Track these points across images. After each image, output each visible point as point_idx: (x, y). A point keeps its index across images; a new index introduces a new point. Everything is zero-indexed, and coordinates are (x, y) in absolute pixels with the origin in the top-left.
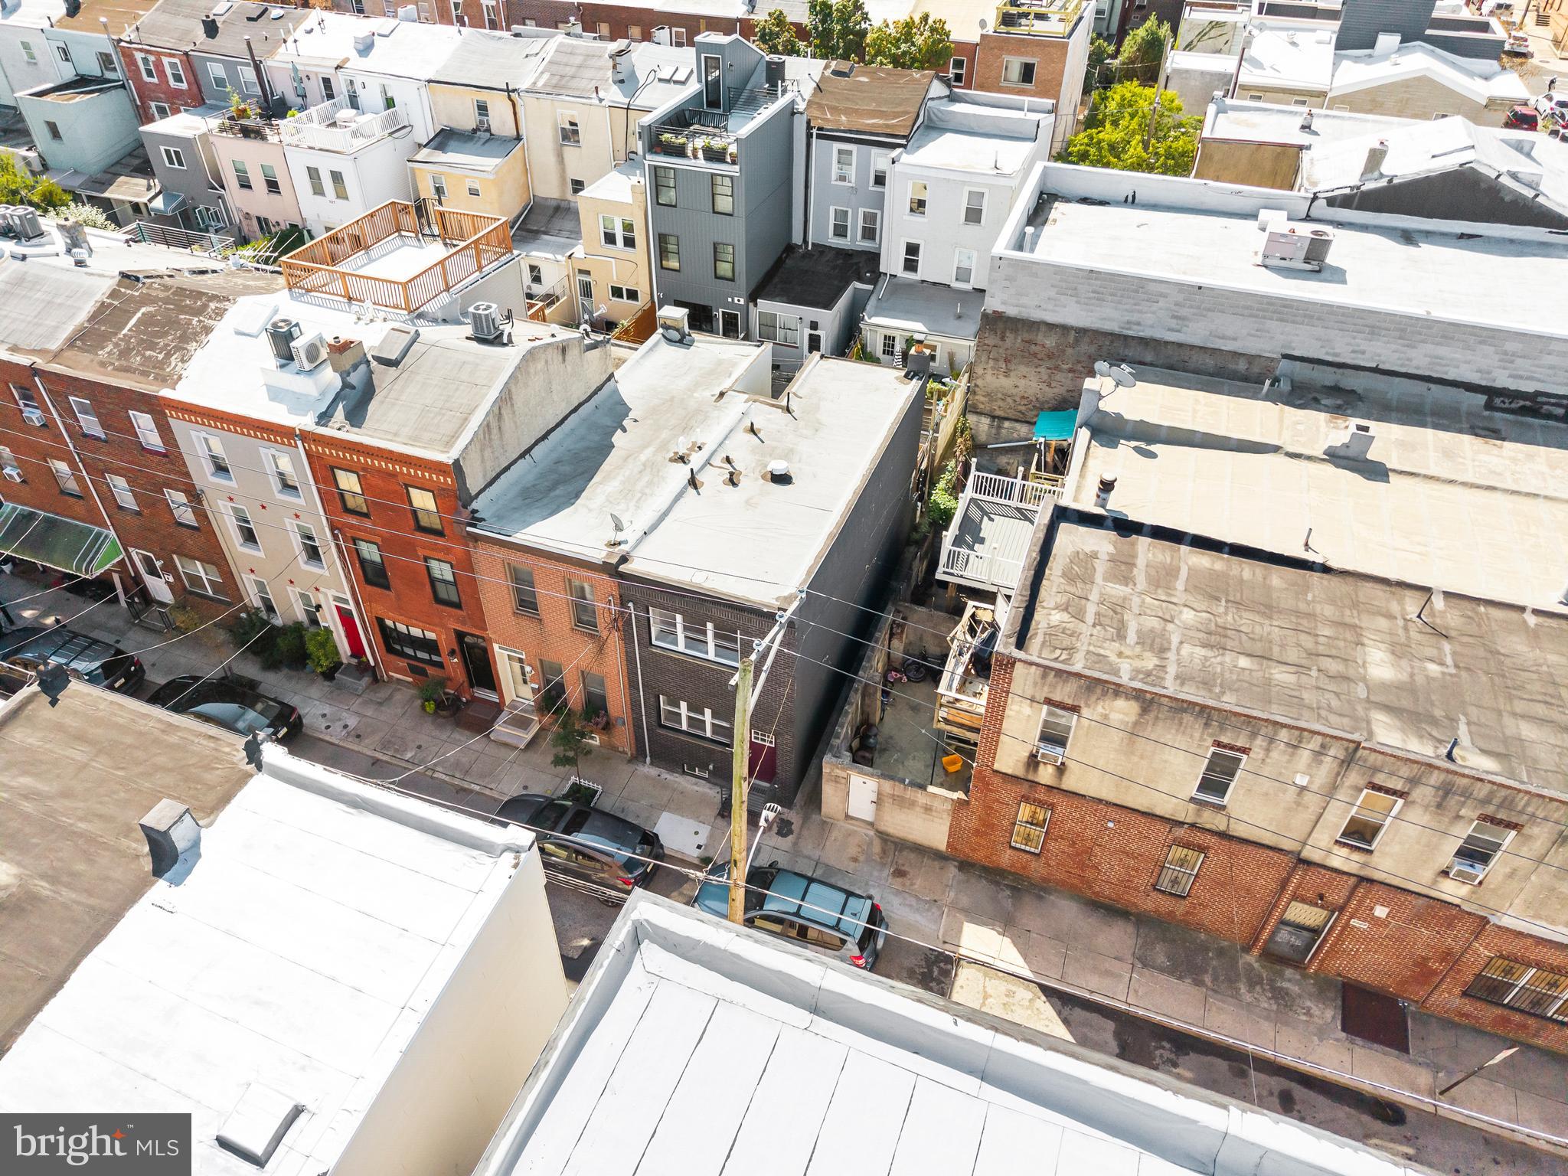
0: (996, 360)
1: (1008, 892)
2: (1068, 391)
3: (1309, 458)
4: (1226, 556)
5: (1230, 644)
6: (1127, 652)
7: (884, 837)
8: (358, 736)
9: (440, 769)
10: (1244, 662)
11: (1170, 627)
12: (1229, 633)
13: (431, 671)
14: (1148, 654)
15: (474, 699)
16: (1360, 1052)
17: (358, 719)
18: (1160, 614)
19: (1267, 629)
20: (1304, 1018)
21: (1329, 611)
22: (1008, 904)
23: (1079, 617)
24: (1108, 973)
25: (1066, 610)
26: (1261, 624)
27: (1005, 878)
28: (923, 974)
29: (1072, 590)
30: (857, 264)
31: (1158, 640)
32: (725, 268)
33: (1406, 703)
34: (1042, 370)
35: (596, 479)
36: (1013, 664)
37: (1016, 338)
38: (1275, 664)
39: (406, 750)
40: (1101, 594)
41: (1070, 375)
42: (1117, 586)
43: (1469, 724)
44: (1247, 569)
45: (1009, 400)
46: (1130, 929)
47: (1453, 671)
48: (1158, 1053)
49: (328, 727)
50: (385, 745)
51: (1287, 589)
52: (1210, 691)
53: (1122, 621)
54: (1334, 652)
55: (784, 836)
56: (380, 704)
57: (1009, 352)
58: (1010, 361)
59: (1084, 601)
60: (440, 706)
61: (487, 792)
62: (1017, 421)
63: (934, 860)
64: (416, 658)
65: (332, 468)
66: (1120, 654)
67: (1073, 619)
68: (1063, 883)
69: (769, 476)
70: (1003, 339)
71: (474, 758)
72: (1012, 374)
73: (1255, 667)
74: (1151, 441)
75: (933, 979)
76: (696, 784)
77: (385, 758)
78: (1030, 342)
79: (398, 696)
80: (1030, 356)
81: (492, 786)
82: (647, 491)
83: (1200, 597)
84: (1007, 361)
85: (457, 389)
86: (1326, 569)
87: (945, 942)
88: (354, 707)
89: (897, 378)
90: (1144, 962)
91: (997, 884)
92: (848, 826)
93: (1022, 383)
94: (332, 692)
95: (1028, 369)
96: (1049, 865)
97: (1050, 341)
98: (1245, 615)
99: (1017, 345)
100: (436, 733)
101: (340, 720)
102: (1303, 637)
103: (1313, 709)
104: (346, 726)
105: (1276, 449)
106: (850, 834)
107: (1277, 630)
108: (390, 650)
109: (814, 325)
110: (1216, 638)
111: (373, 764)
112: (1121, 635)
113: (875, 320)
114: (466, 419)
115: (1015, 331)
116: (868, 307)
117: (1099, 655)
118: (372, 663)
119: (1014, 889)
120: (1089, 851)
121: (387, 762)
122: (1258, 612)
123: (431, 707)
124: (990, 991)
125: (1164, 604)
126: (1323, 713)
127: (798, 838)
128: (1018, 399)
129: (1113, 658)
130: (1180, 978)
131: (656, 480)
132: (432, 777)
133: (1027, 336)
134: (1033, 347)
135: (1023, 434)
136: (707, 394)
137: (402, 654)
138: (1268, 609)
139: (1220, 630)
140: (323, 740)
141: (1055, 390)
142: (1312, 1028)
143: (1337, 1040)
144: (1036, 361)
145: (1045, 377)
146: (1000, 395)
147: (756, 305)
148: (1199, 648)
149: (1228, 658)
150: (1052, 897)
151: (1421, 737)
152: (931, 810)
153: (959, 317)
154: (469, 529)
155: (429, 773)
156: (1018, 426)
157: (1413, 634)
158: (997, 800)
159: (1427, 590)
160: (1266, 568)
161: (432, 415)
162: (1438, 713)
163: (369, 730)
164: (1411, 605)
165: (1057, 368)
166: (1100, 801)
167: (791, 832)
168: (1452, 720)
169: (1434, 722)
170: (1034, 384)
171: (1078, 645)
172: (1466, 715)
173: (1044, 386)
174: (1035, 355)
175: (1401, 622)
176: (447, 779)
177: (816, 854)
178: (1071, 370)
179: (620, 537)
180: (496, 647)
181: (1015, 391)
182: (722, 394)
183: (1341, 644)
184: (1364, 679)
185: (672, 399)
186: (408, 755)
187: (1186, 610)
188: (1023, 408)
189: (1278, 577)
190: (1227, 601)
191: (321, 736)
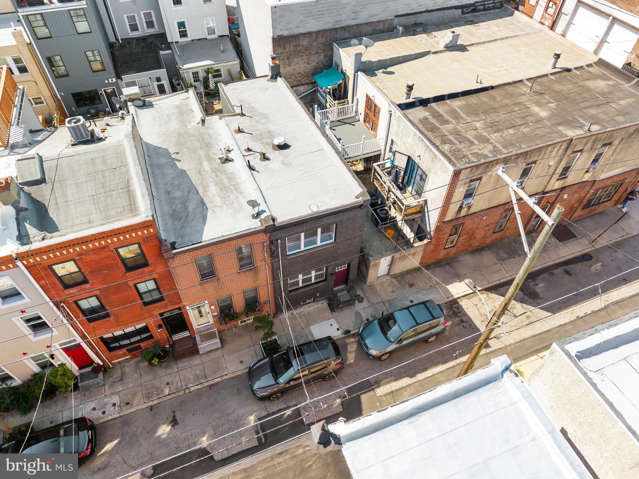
0: (283, 60)
1: (448, 266)
2: (317, 63)
3: (441, 52)
4: (461, 98)
5: (501, 127)
6: (481, 147)
7: (395, 276)
8: (128, 404)
9: (191, 385)
10: (511, 131)
11: (479, 131)
12: (496, 123)
13: (143, 345)
14: (486, 145)
15: (175, 342)
16: (568, 245)
17: (117, 397)
18: (471, 129)
19: (502, 116)
20: (549, 245)
21: (507, 101)
22: (451, 270)
23: (451, 143)
24: (497, 271)
25: (445, 143)
26: (499, 116)
27: (442, 262)
28: (453, 314)
29: (437, 134)
30: (152, 42)
31: (482, 138)
32: (97, 66)
33: (560, 120)
34: (304, 57)
35: (201, 191)
36: (460, 173)
37: (290, 46)
38: (519, 127)
39: (162, 391)
40: (448, 131)
41: (316, 55)
42: (447, 126)
43: (580, 117)
44: (472, 99)
45: (293, 77)
46: (489, 252)
47: (556, 103)
48: (530, 284)
49: (104, 413)
50: (148, 396)
51: (490, 100)
52: (517, 146)
53: (465, 137)
54: (526, 114)
55: (362, 301)
56: (121, 380)
57: (288, 54)
58: (289, 58)
59: (446, 136)
60: (160, 357)
61: (226, 377)
62: (298, 86)
63: (416, 272)
64: (132, 343)
65: (50, 267)
66: (479, 149)
67: (452, 145)
68: (462, 251)
69: (276, 148)
70: (284, 48)
71: (201, 367)
72: (292, 64)
73: (516, 131)
74: (386, 67)
75: (457, 313)
76: (310, 306)
77: (155, 402)
78: (296, 46)
79: (127, 370)
80: (298, 53)
81: (225, 373)
82: (233, 183)
83: (473, 116)
84: (288, 58)
85: (104, 177)
86: (492, 88)
87: (448, 298)
88: (108, 392)
89: (268, 80)
90: (502, 260)
91: (441, 266)
92: (380, 281)
93: (297, 67)
94: (84, 395)
95: (298, 59)
96: (458, 247)
97: (305, 42)
98: (492, 115)
99: (291, 49)
100: (169, 371)
101: (106, 404)
102: (513, 113)
103: (544, 136)
104: (114, 405)
105: (428, 53)
106: (382, 284)
107: (505, 115)
108: (111, 350)
109: (158, 80)
110: (494, 127)
111: (151, 410)
112: (472, 143)
113: (186, 66)
114: (129, 191)
115: (289, 42)
116: (178, 61)
117: (475, 153)
118: (101, 363)
119: (448, 264)
120: (474, 233)
121: (158, 403)
122: (493, 112)
123: (155, 361)
124: (475, 303)
125: (467, 124)
126: (548, 135)
127: (367, 298)
128: (296, 75)
129: (479, 152)
130: (514, 257)
131: (229, 176)
132: (190, 392)
133: (295, 43)
134: (298, 47)
135: (302, 91)
136: (195, 124)
137: (121, 347)
138: (494, 110)
139: (492, 124)
140: (108, 421)
141: (312, 65)
142: (554, 247)
143: (561, 246)
144: (301, 54)
145: (306, 60)
146: (288, 76)
147: (122, 79)
148: (495, 134)
149: (506, 132)
150: (460, 258)
151: (575, 128)
152: (415, 254)
153: (223, 52)
154: (174, 251)
155: (187, 391)
156: (299, 88)
157: (536, 97)
158: (443, 234)
159: (521, 81)
160: (476, 96)
161: (103, 199)
162: (570, 118)
163: (130, 396)
164: (523, 89)
165: (310, 54)
166: (482, 211)
167: (363, 299)
168: (575, 119)
169: (573, 122)
170: (302, 66)
171: (465, 153)
172: (576, 115)
173: (306, 65)
174: (300, 51)
175: (528, 95)
176: (199, 387)
177: (379, 300)
178: (316, 53)
179: (256, 210)
180: (188, 308)
181: (294, 72)
182: (203, 121)
183: (524, 110)
184: (543, 119)
185: (180, 134)
186: (167, 391)
187: (475, 123)
188: (299, 79)
189: (483, 96)
190: (482, 113)
191: (105, 419)
